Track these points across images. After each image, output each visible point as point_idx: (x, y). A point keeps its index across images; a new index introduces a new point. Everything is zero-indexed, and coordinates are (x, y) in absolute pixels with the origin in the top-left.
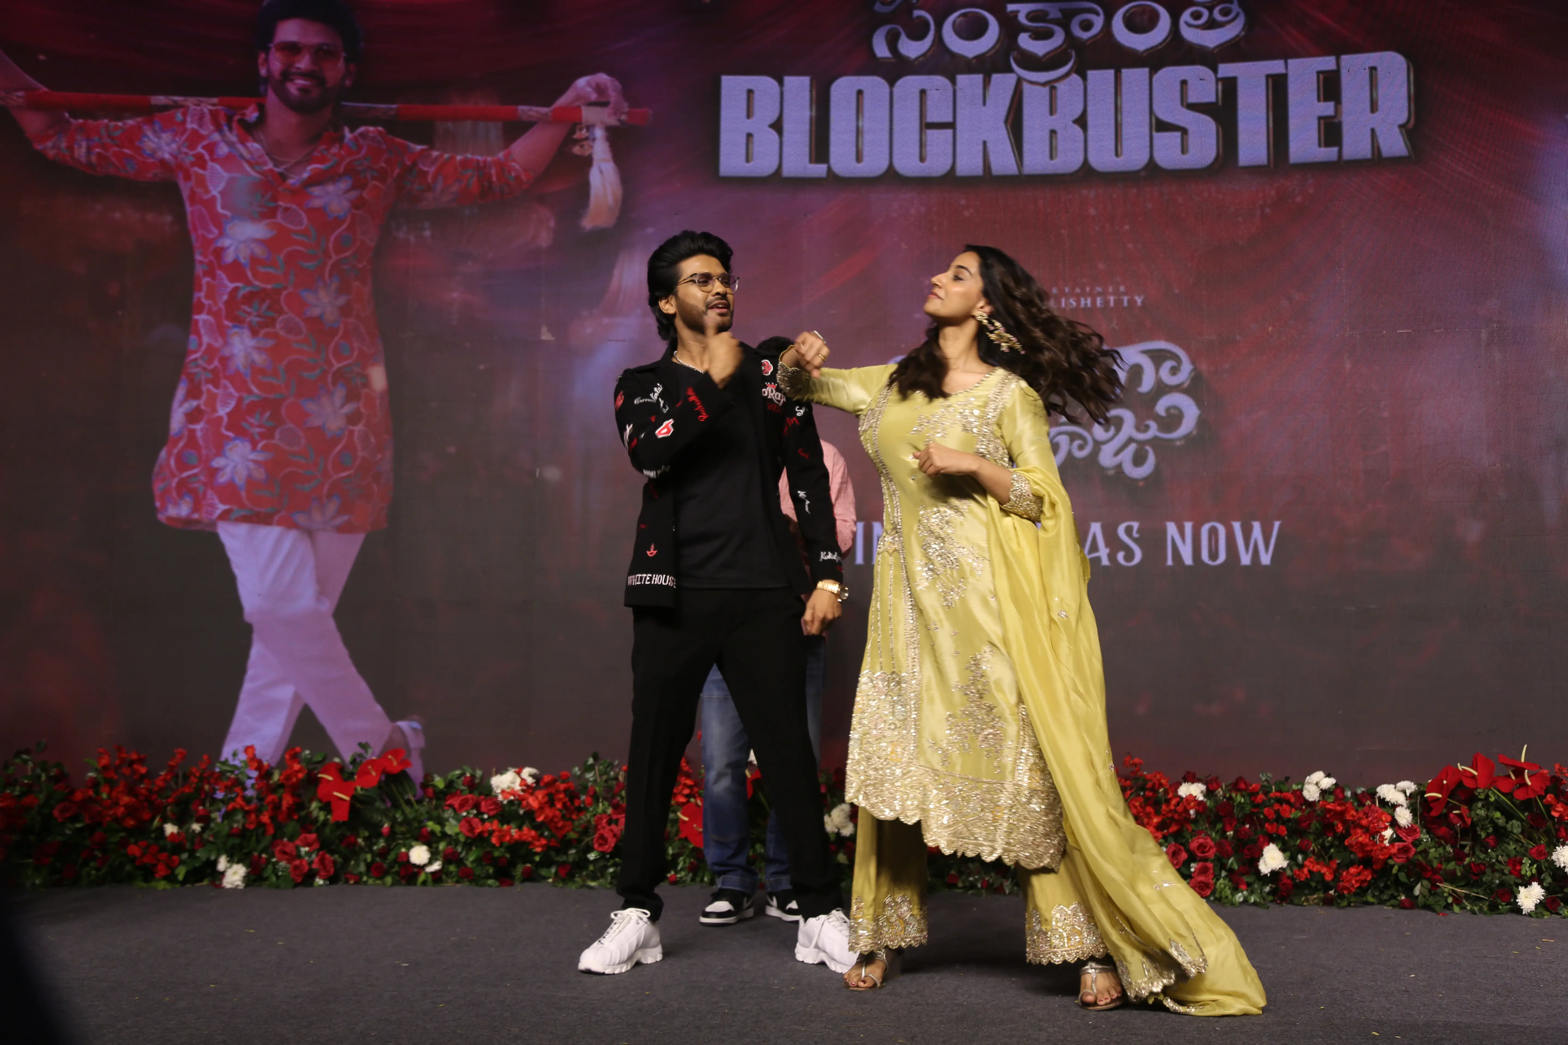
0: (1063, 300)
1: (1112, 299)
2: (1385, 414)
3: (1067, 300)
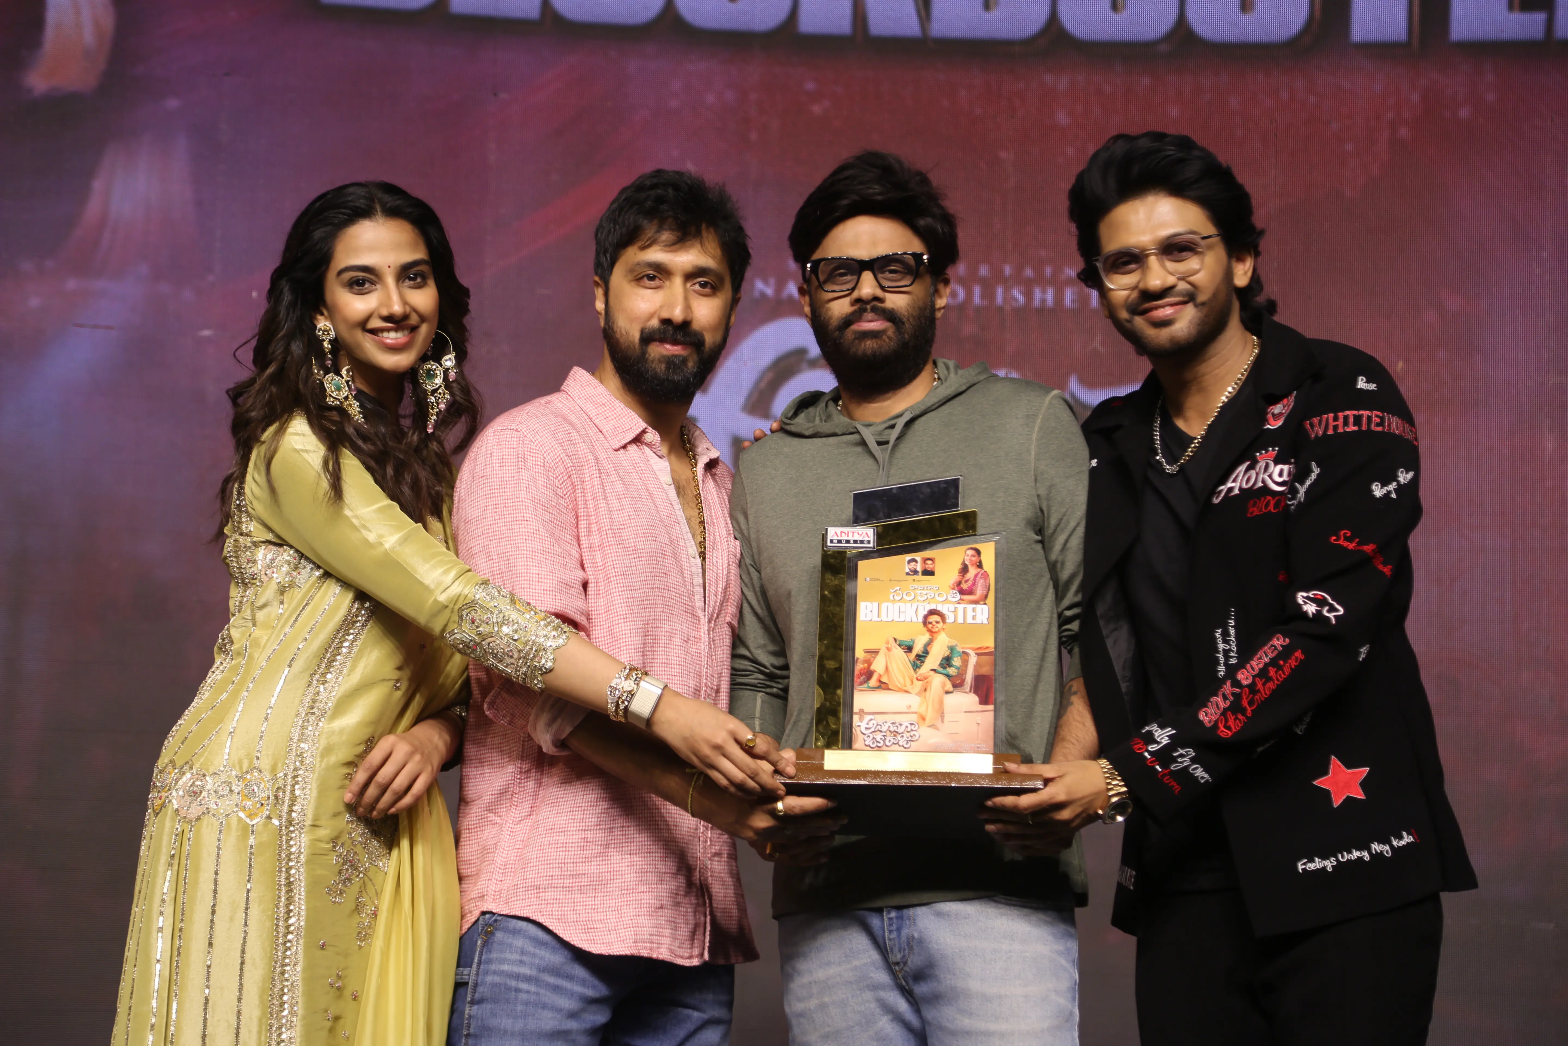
3: (1007, 291)
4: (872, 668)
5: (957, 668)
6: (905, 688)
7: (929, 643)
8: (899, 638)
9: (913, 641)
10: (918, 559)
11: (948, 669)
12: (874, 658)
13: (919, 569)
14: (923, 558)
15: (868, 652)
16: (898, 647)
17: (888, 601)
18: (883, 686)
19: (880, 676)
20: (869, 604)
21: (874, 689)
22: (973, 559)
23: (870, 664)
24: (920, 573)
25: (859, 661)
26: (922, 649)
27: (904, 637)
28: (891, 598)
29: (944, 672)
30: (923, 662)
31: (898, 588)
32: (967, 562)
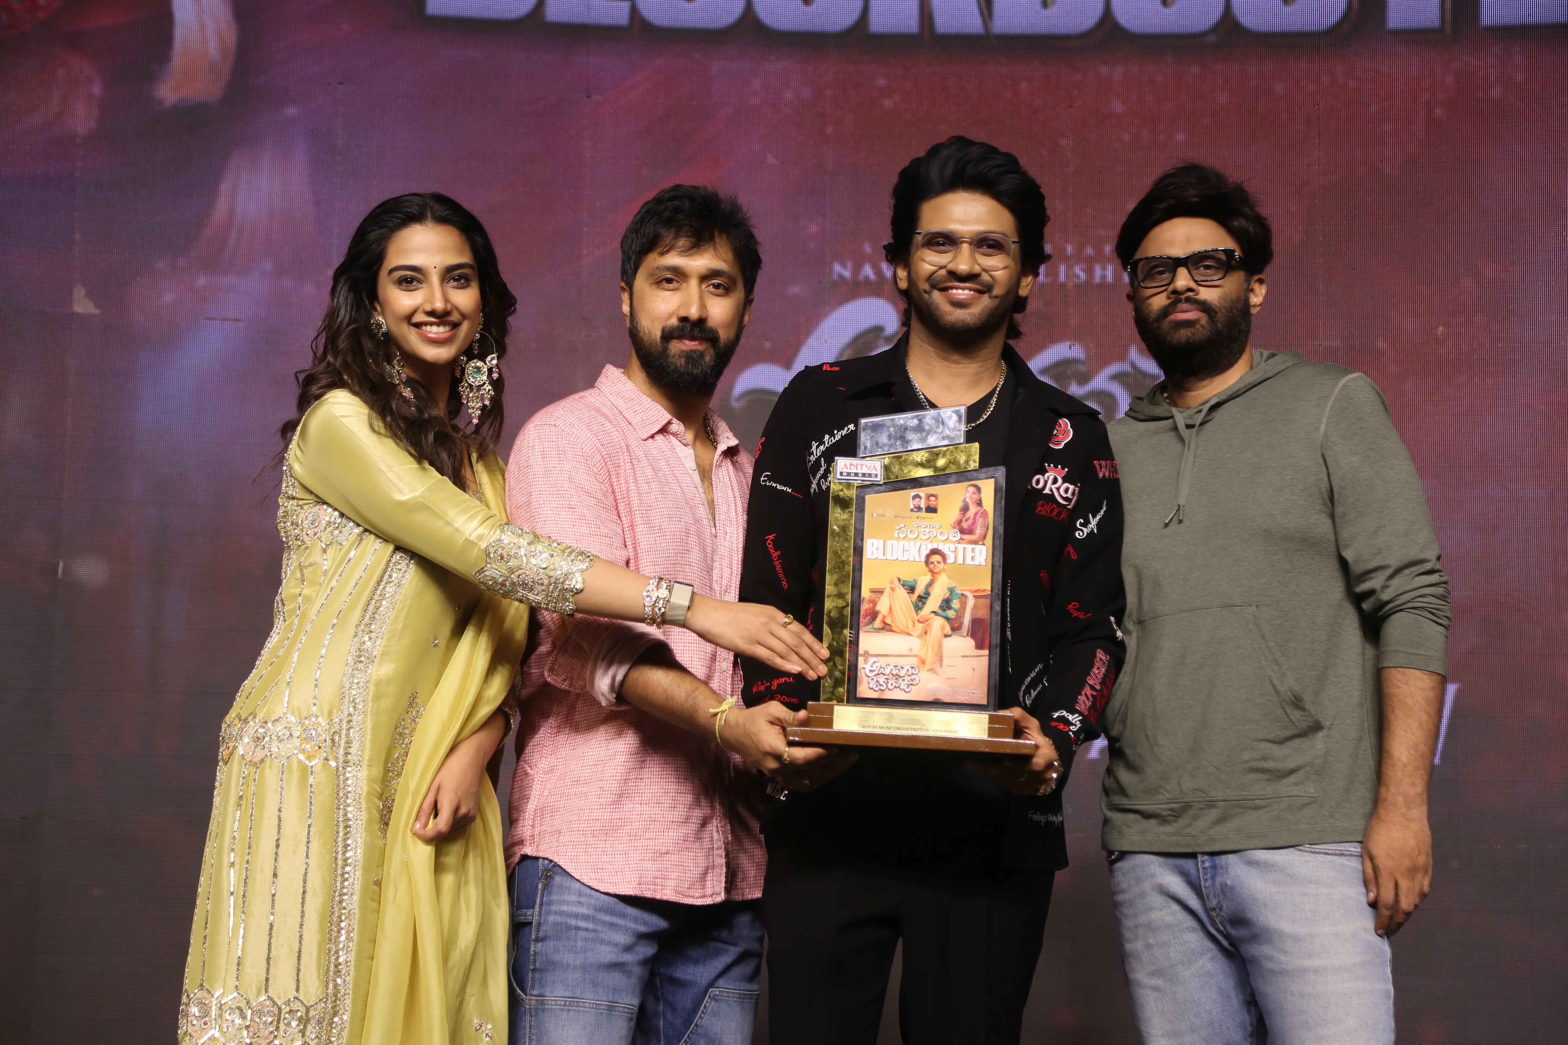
0: (1062, 268)
3: (1070, 268)
4: (877, 608)
5: (956, 611)
6: (907, 631)
7: (930, 584)
8: (903, 578)
9: (915, 581)
10: (922, 495)
11: (947, 612)
12: (879, 598)
13: (923, 505)
14: (927, 494)
15: (873, 591)
16: (902, 587)
17: (893, 538)
18: (887, 627)
19: (884, 617)
20: (875, 541)
21: (878, 630)
22: (974, 496)
23: (875, 604)
24: (924, 510)
25: (865, 601)
26: (924, 591)
27: (907, 577)
28: (896, 536)
29: (943, 614)
30: (924, 604)
31: (903, 525)
32: (968, 500)
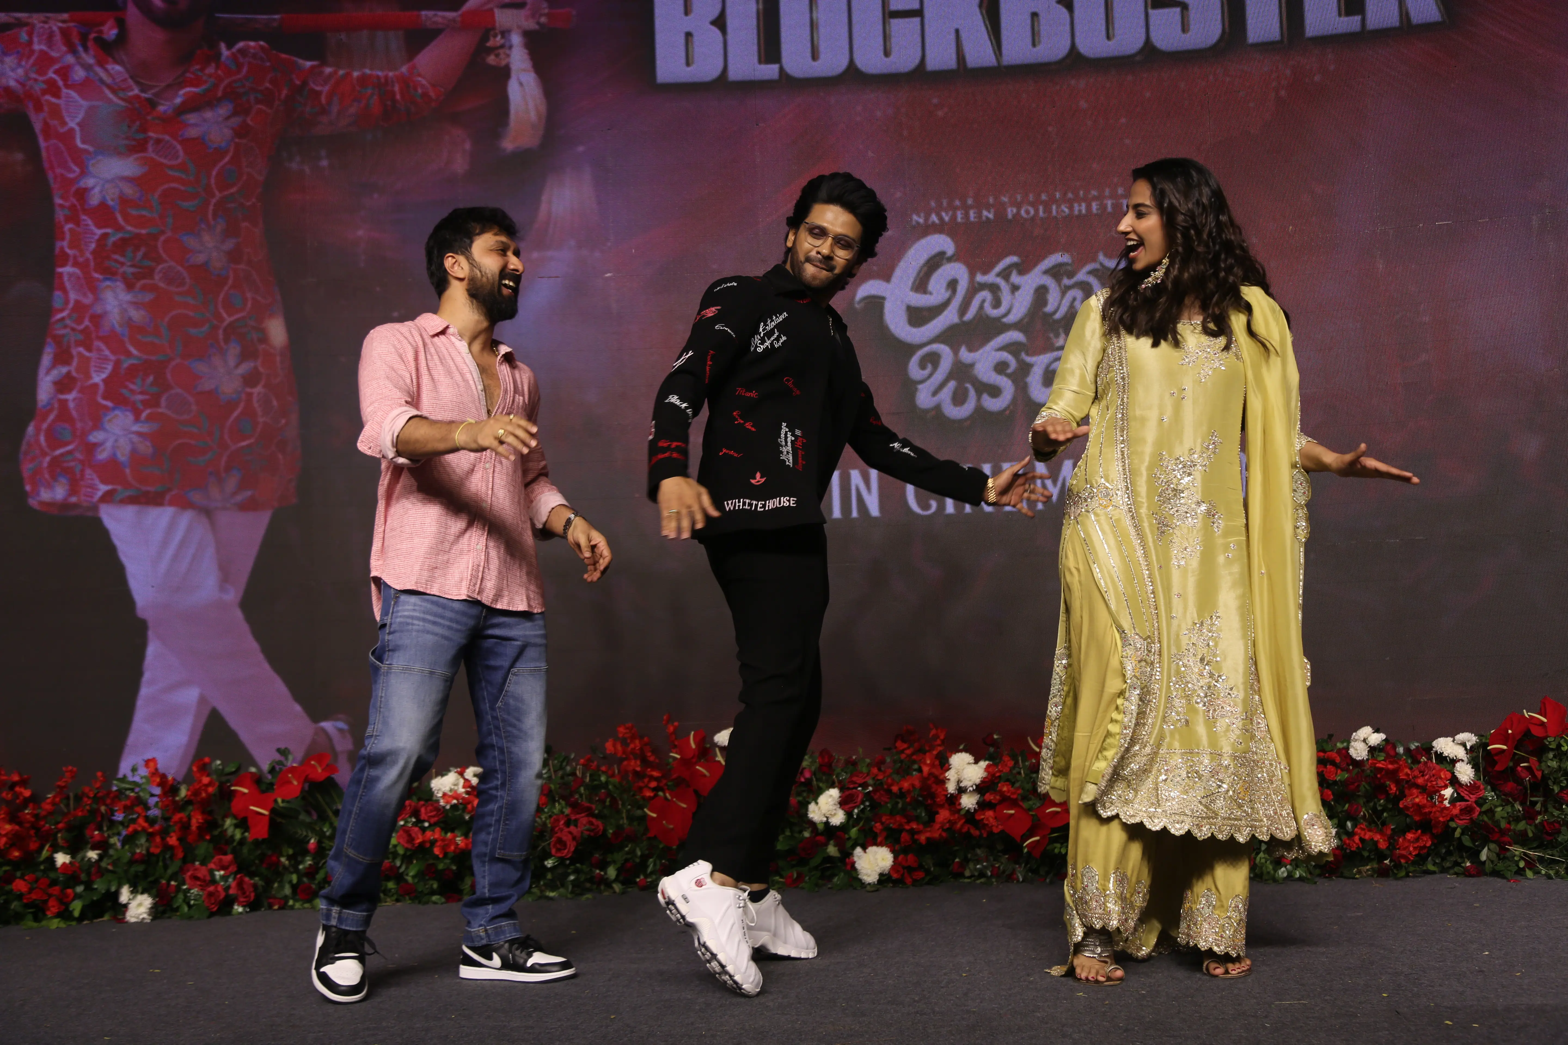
0: (1054, 207)
1: (1109, 203)
2: (1427, 319)
3: (1058, 207)
